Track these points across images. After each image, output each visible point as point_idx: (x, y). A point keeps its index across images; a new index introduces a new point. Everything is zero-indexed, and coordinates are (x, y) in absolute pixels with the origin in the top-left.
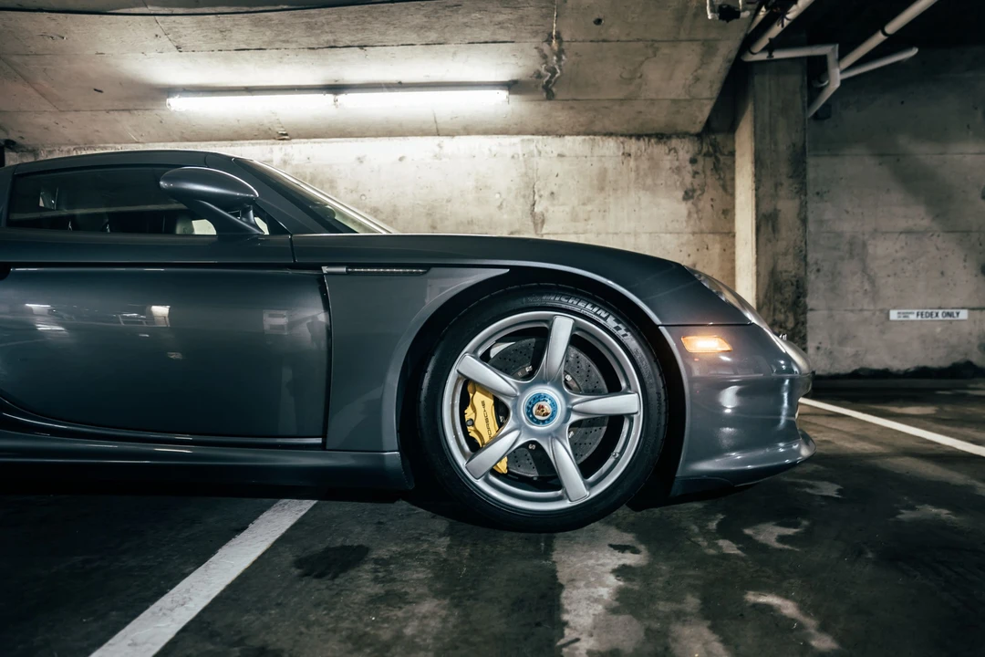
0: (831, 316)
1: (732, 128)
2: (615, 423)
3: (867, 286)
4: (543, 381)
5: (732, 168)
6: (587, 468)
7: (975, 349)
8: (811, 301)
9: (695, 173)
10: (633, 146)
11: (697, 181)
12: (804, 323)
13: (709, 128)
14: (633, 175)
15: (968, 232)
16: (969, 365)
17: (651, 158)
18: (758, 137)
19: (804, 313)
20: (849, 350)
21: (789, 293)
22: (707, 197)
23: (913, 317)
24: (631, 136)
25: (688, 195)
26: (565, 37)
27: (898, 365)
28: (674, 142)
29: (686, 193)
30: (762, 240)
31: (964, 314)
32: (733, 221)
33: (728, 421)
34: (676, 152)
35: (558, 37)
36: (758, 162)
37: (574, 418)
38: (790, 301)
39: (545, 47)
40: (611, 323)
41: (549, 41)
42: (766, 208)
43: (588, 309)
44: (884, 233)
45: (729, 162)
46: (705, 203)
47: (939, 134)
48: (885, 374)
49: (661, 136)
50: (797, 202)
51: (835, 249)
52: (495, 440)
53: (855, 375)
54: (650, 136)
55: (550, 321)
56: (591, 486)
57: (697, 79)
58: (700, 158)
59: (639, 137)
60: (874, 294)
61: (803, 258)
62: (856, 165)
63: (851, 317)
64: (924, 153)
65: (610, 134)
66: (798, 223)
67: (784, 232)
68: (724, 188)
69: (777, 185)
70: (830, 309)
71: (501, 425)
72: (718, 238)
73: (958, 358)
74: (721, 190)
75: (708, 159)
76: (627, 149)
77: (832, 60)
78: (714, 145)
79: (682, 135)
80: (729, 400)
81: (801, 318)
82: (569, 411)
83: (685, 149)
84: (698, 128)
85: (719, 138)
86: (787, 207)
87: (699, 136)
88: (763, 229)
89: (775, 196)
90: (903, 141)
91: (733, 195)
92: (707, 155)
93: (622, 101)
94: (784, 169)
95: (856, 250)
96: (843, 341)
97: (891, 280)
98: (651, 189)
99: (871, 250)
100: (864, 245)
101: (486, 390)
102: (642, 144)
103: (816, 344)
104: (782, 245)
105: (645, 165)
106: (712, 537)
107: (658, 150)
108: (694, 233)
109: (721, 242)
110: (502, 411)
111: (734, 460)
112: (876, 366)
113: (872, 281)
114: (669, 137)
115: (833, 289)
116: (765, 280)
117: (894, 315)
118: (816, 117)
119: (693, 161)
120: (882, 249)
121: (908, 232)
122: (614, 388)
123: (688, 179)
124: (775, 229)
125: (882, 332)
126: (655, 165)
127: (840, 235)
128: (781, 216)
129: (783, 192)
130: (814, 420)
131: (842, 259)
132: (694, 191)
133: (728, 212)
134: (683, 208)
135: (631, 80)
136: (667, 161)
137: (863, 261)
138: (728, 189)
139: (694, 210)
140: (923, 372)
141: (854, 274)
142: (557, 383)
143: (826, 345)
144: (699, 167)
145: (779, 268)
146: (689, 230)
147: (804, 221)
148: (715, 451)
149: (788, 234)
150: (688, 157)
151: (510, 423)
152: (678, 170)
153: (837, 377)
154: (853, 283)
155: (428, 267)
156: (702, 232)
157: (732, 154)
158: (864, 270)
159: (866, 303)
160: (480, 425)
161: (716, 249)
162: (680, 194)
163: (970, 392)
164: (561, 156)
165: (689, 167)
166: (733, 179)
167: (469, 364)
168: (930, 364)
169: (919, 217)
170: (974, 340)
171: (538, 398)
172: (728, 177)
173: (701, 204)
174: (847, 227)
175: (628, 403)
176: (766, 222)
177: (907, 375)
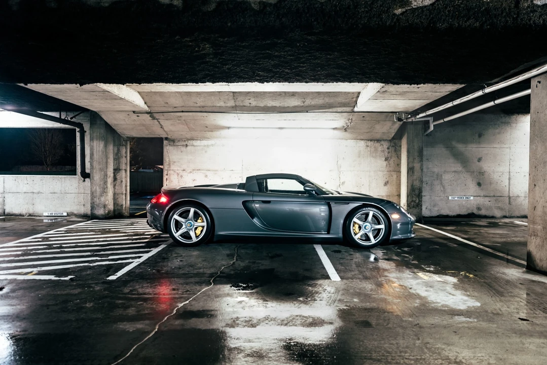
0: (431, 198)
1: (401, 138)
2: (379, 230)
3: (442, 189)
4: (367, 222)
5: (400, 151)
6: (375, 237)
7: (475, 209)
8: (423, 194)
9: (389, 152)
10: (369, 143)
11: (389, 155)
12: (421, 201)
13: (393, 138)
14: (369, 152)
15: (473, 172)
16: (473, 214)
17: (375, 147)
18: (408, 144)
19: (421, 198)
20: (436, 209)
21: (417, 192)
22: (392, 160)
23: (456, 199)
24: (369, 140)
25: (386, 159)
26: (353, 119)
27: (451, 214)
28: (382, 142)
29: (386, 158)
30: (409, 176)
31: (472, 198)
32: (400, 167)
33: (399, 230)
34: (383, 145)
35: (352, 119)
36: (408, 152)
37: (372, 229)
38: (417, 194)
39: (347, 121)
40: (380, 213)
41: (348, 120)
42: (411, 166)
43: (376, 210)
44: (447, 172)
45: (399, 149)
46: (392, 162)
47: (465, 141)
48: (447, 216)
49: (378, 141)
50: (420, 164)
51: (432, 177)
52: (358, 233)
53: (438, 217)
54: (374, 140)
55: (369, 212)
56: (375, 240)
57: (390, 128)
58: (390, 147)
59: (371, 140)
60: (444, 191)
61: (422, 181)
62: (440, 150)
63: (437, 198)
64: (460, 147)
65: (362, 140)
66: (420, 171)
67: (416, 173)
68: (398, 157)
69: (414, 159)
70: (430, 196)
71: (359, 230)
72: (395, 173)
73: (470, 212)
74: (397, 158)
75: (393, 148)
76: (367, 144)
77: (431, 121)
78: (395, 144)
79: (384, 140)
80: (399, 225)
81: (421, 200)
82: (371, 228)
83: (386, 145)
84: (390, 139)
85: (396, 141)
86: (417, 166)
87: (390, 141)
88: (409, 172)
89: (413, 162)
90: (454, 143)
91: (400, 159)
92: (393, 146)
93: (367, 133)
94: (416, 154)
95: (439, 177)
96: (434, 206)
97: (449, 187)
98: (375, 157)
99: (443, 177)
100: (441, 175)
101: (358, 224)
102: (372, 142)
103: (425, 207)
104: (415, 177)
105: (373, 149)
106: (396, 249)
107: (377, 145)
108: (388, 171)
109: (396, 174)
110: (360, 228)
111: (400, 236)
112: (445, 214)
113: (444, 188)
114: (381, 141)
115: (431, 189)
116: (410, 187)
117: (450, 198)
118: (427, 135)
119: (388, 148)
120: (447, 177)
121: (455, 172)
122: (379, 224)
123: (386, 154)
124: (413, 172)
125: (447, 203)
126: (376, 150)
127: (434, 172)
128: (415, 168)
129: (416, 161)
130: (421, 230)
131: (434, 180)
132: (388, 158)
133: (399, 165)
134: (385, 163)
135: (371, 128)
136: (380, 149)
137: (441, 181)
138: (399, 157)
139: (388, 164)
140: (459, 216)
141: (438, 185)
142: (370, 223)
143: (429, 207)
144: (390, 150)
145: (414, 184)
146: (387, 170)
147: (422, 170)
148: (396, 235)
149: (417, 174)
150: (387, 147)
151: (362, 230)
152: (383, 151)
153: (432, 217)
154: (438, 188)
155: (349, 203)
156: (390, 171)
157: (401, 146)
158: (441, 184)
159: (441, 194)
160: (356, 230)
161: (395, 176)
162: (384, 159)
163: (471, 223)
164: (346, 146)
165: (387, 150)
166: (401, 154)
167: (355, 220)
168: (461, 214)
169: (458, 167)
170: (475, 206)
171: (366, 226)
172: (399, 153)
173: (390, 162)
174: (436, 170)
175: (382, 226)
176: (410, 170)
177: (454, 217)
